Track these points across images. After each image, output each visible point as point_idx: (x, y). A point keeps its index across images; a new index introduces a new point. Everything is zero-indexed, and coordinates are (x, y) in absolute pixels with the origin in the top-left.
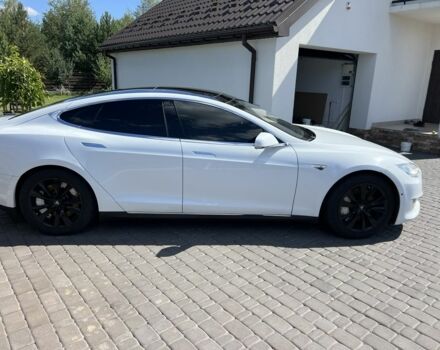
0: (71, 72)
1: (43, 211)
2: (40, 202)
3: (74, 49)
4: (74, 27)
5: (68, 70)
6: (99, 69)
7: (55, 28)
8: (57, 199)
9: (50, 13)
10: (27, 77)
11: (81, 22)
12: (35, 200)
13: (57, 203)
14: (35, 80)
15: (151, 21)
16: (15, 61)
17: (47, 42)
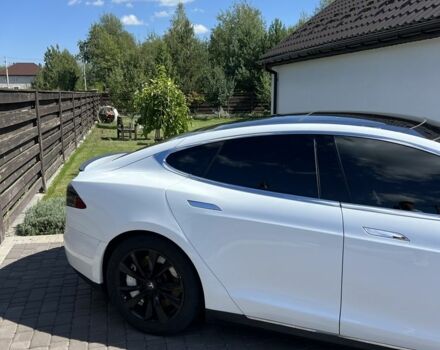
0: (232, 92)
1: (134, 294)
2: (131, 281)
3: (237, 66)
4: (239, 40)
5: (229, 89)
6: (263, 87)
7: (223, 44)
8: (151, 279)
9: (219, 28)
10: (171, 101)
11: (247, 34)
12: (125, 277)
13: (151, 285)
14: (179, 105)
15: (324, 22)
16: (160, 83)
17: (211, 59)
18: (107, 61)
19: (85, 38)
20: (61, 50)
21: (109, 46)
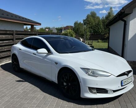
18: (90, 25)
19: (85, 19)
20: (79, 22)
21: (91, 20)
